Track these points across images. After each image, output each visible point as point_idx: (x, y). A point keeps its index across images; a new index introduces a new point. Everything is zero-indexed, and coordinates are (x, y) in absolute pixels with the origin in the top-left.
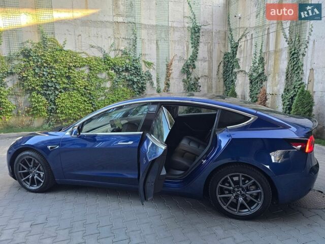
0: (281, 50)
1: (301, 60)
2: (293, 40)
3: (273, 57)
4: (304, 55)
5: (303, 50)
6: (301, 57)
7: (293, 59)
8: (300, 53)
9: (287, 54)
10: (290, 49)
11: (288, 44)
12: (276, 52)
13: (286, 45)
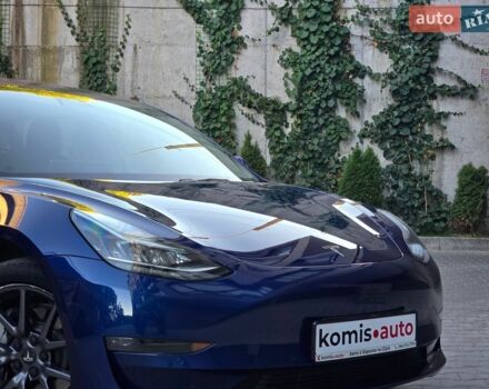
0: (59, 50)
1: (111, 78)
2: (89, 34)
3: (37, 62)
4: (116, 69)
5: (112, 59)
6: (110, 72)
7: (95, 73)
8: (107, 63)
9: (75, 61)
10: (84, 53)
11: (77, 40)
12: (44, 51)
13: (72, 41)
